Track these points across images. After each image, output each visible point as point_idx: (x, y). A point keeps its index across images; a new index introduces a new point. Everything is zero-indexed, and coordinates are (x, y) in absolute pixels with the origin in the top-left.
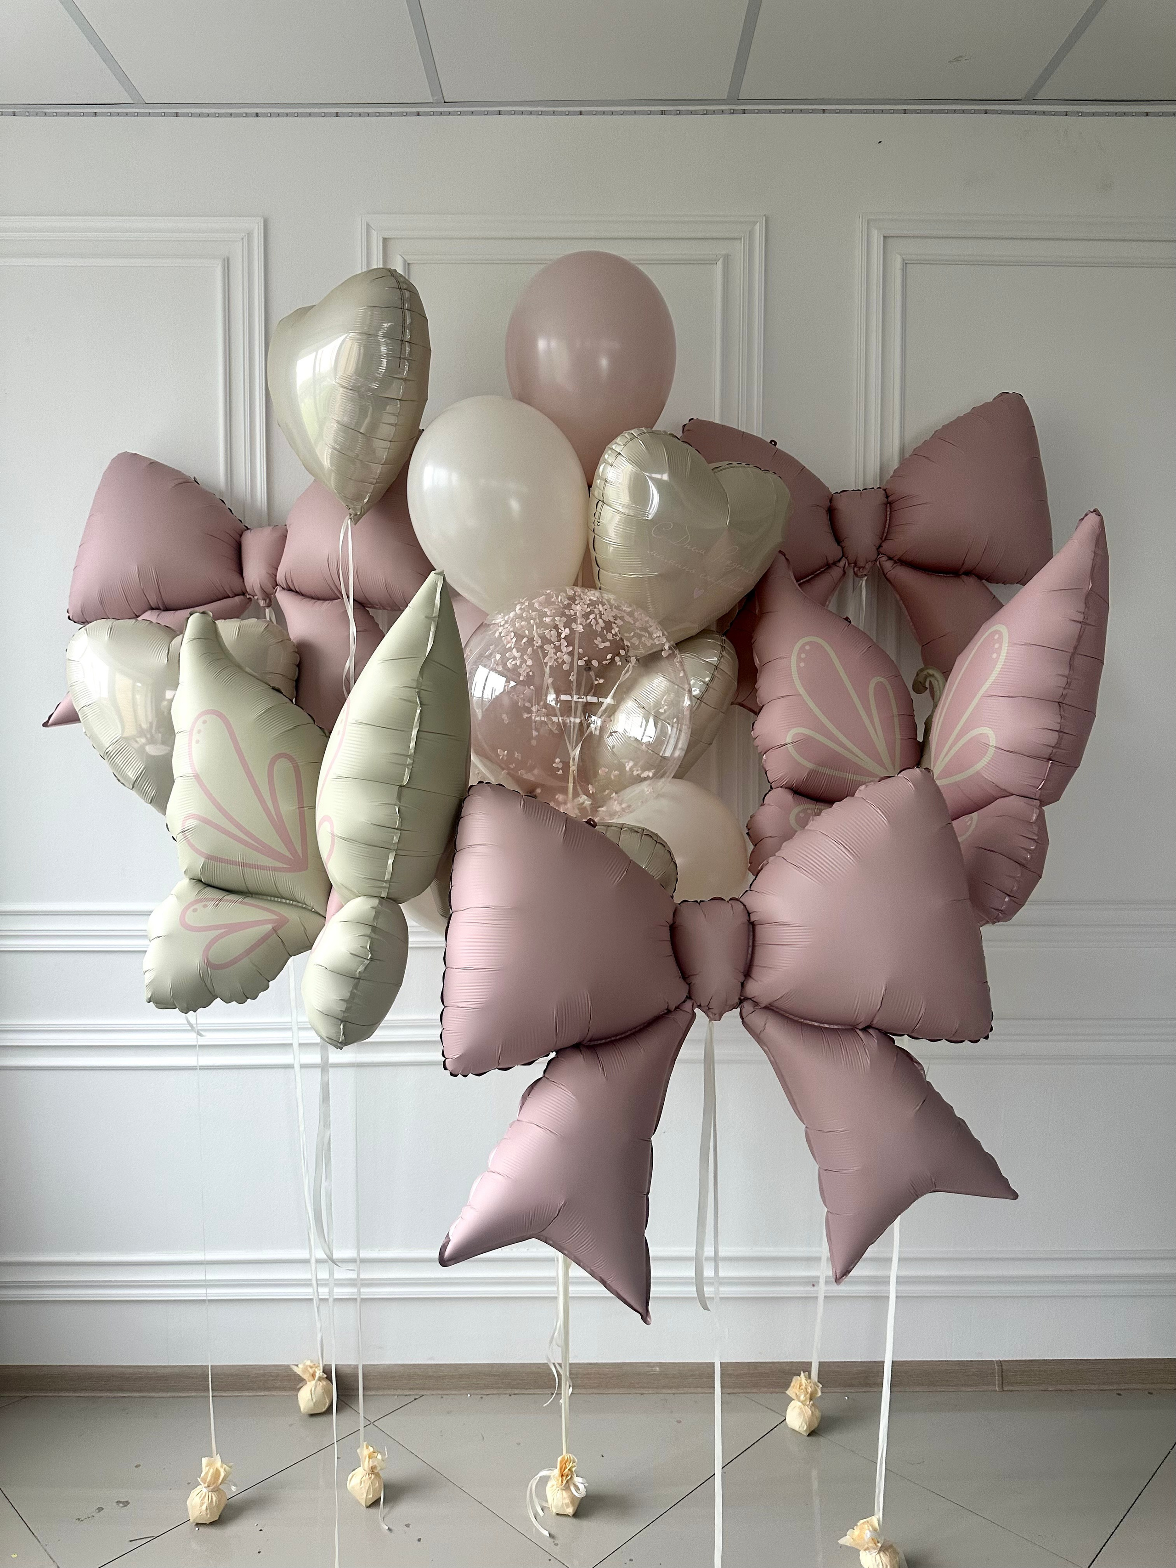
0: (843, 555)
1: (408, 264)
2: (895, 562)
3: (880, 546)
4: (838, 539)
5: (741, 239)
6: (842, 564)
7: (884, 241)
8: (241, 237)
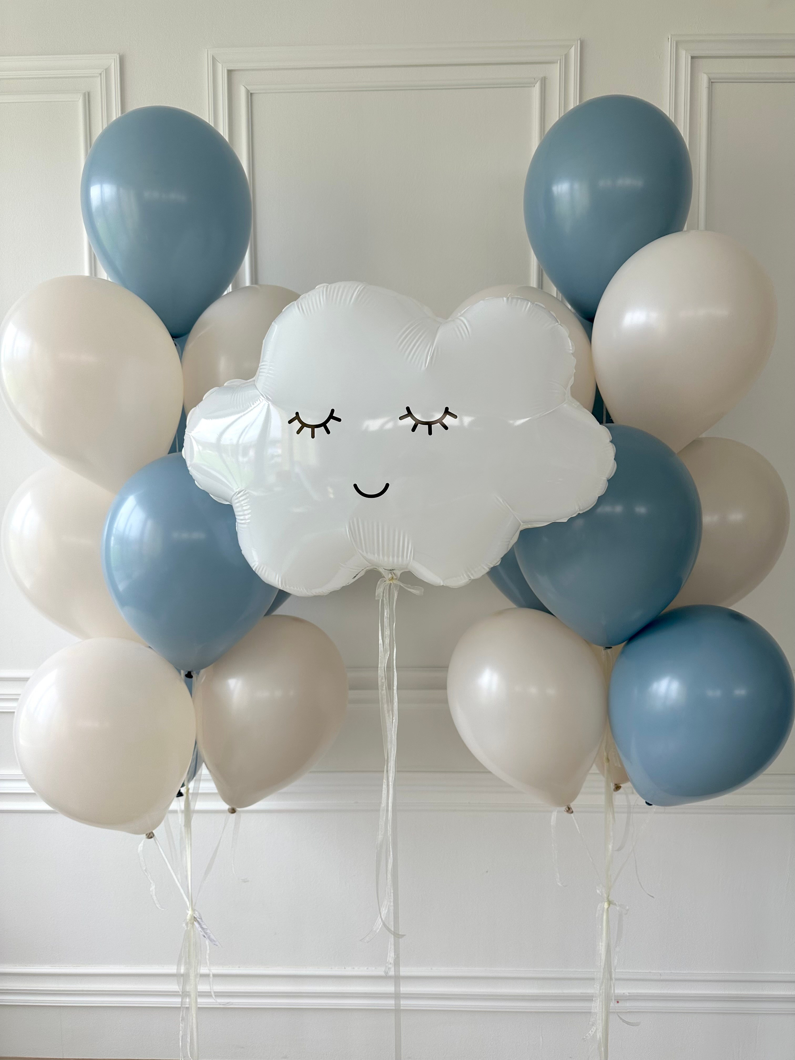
1: (251, 94)
5: (557, 62)
7: (691, 61)
8: (100, 72)
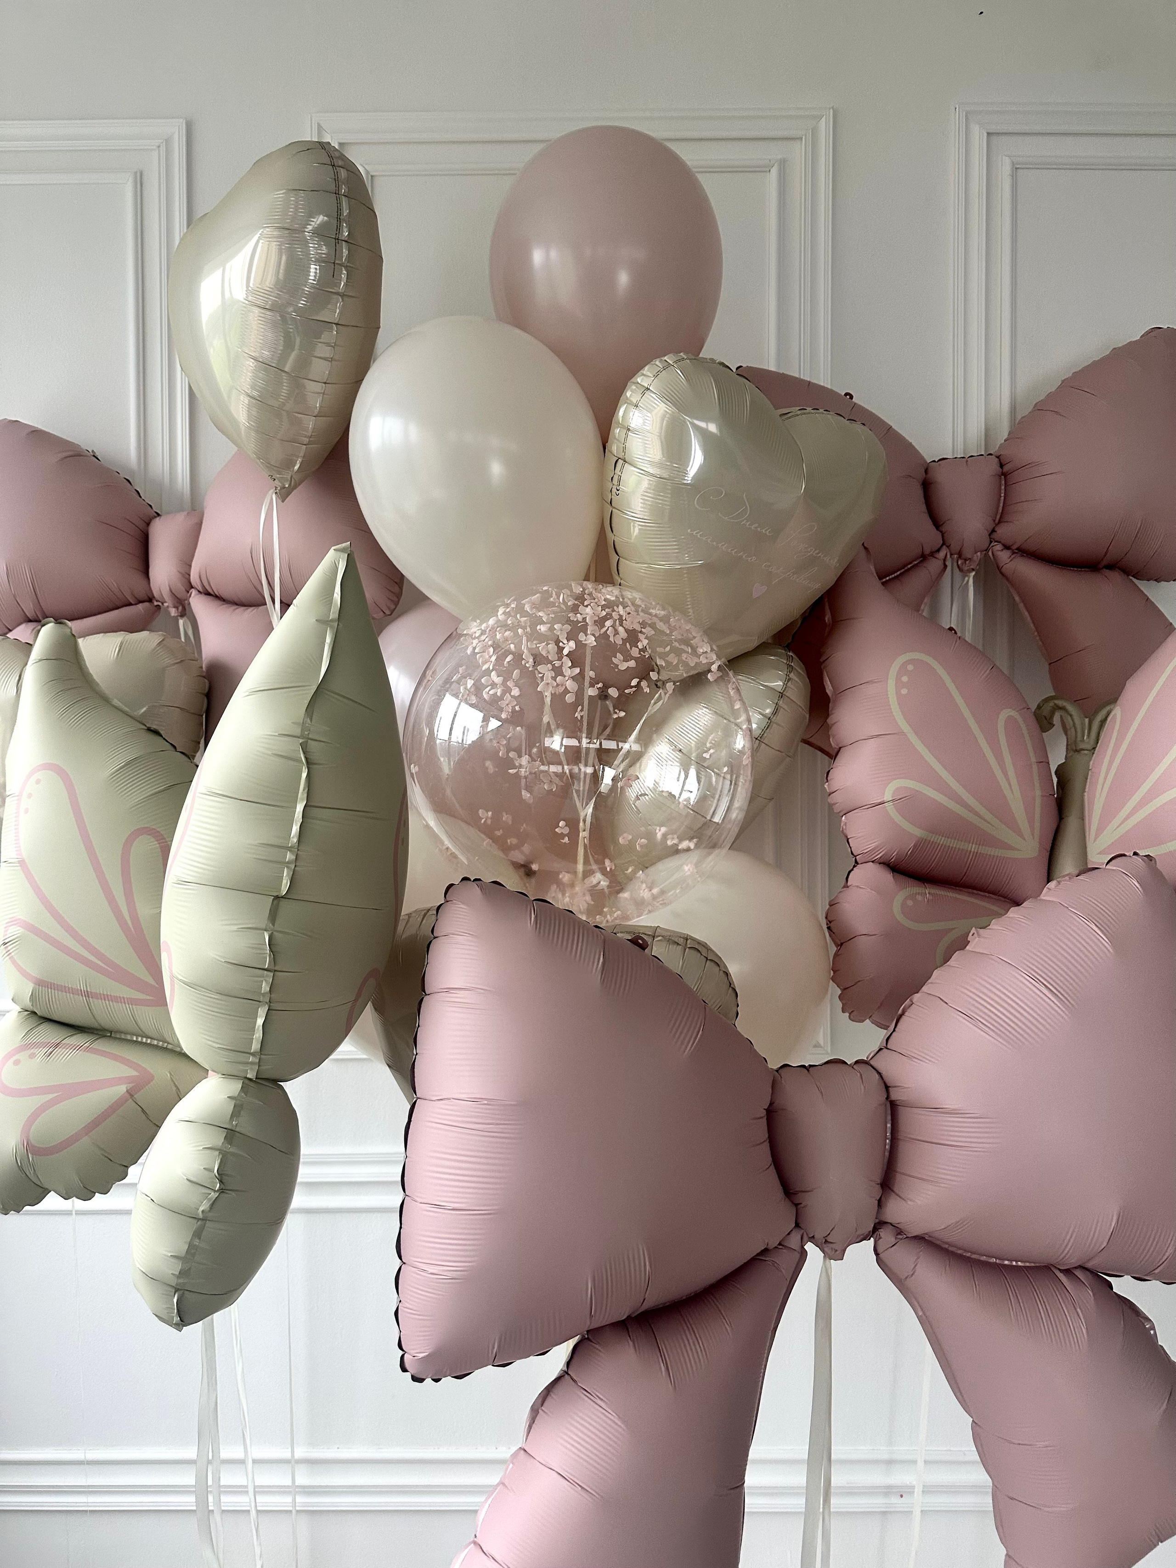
0: (944, 544)
1: (372, 176)
2: (1014, 553)
3: (993, 531)
4: (937, 523)
5: (801, 139)
6: (942, 554)
7: (987, 138)
8: (157, 144)
